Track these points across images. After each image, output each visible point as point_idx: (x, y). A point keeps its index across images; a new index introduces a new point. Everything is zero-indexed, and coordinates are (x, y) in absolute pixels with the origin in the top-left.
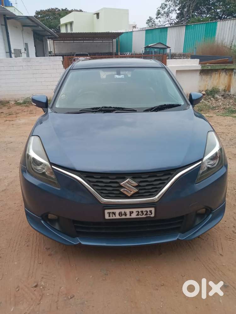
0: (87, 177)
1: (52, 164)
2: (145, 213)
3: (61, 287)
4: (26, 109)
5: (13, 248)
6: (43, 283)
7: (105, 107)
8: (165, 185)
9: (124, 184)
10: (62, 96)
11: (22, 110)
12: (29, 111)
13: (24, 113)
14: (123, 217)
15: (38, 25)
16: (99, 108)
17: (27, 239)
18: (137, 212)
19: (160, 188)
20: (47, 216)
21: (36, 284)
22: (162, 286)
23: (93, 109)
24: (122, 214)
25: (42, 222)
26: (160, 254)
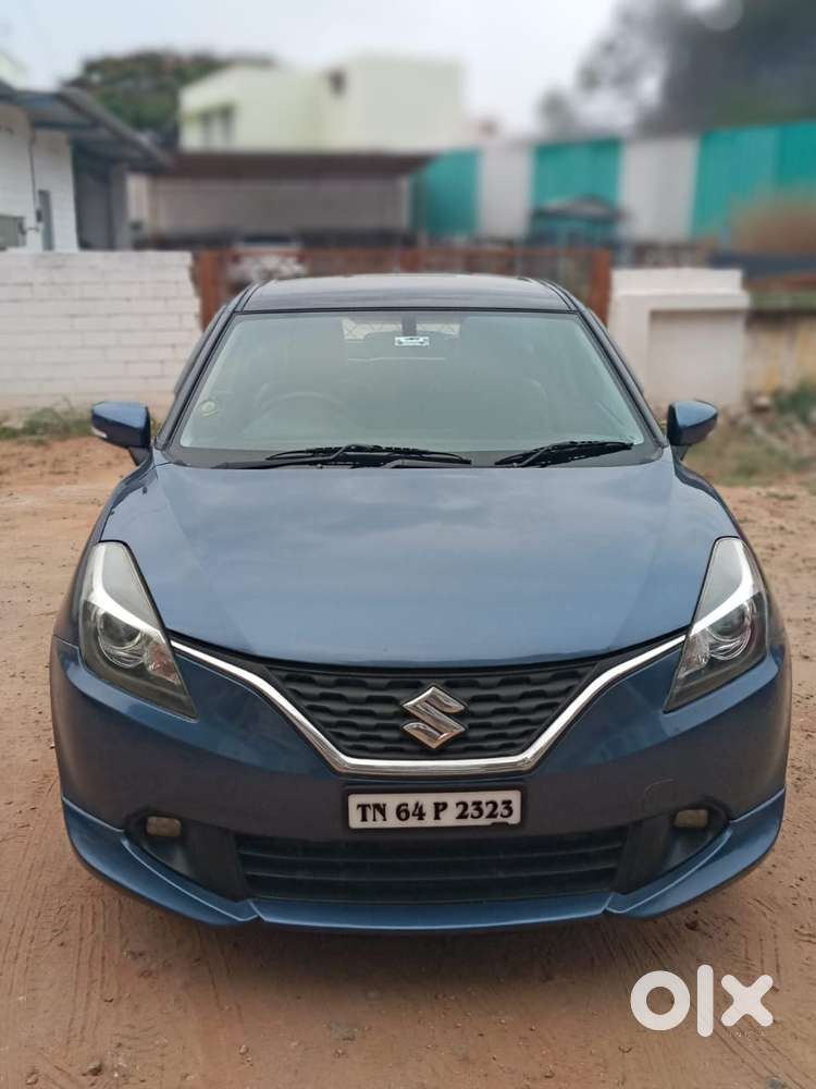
0: (288, 679)
1: (170, 634)
2: (487, 810)
3: (187, 1075)
4: (36, 454)
5: (9, 953)
6: (121, 1062)
7: (359, 448)
8: (556, 712)
9: (414, 706)
10: (204, 407)
11: (23, 460)
12: (49, 464)
13: (26, 472)
14: (413, 822)
15: (96, 123)
16: (337, 449)
17: (61, 921)
18: (461, 806)
19: (539, 722)
20: (144, 822)
21: (96, 1064)
22: (547, 1077)
23: (315, 452)
24: (407, 812)
25: (126, 843)
26: (549, 977)
